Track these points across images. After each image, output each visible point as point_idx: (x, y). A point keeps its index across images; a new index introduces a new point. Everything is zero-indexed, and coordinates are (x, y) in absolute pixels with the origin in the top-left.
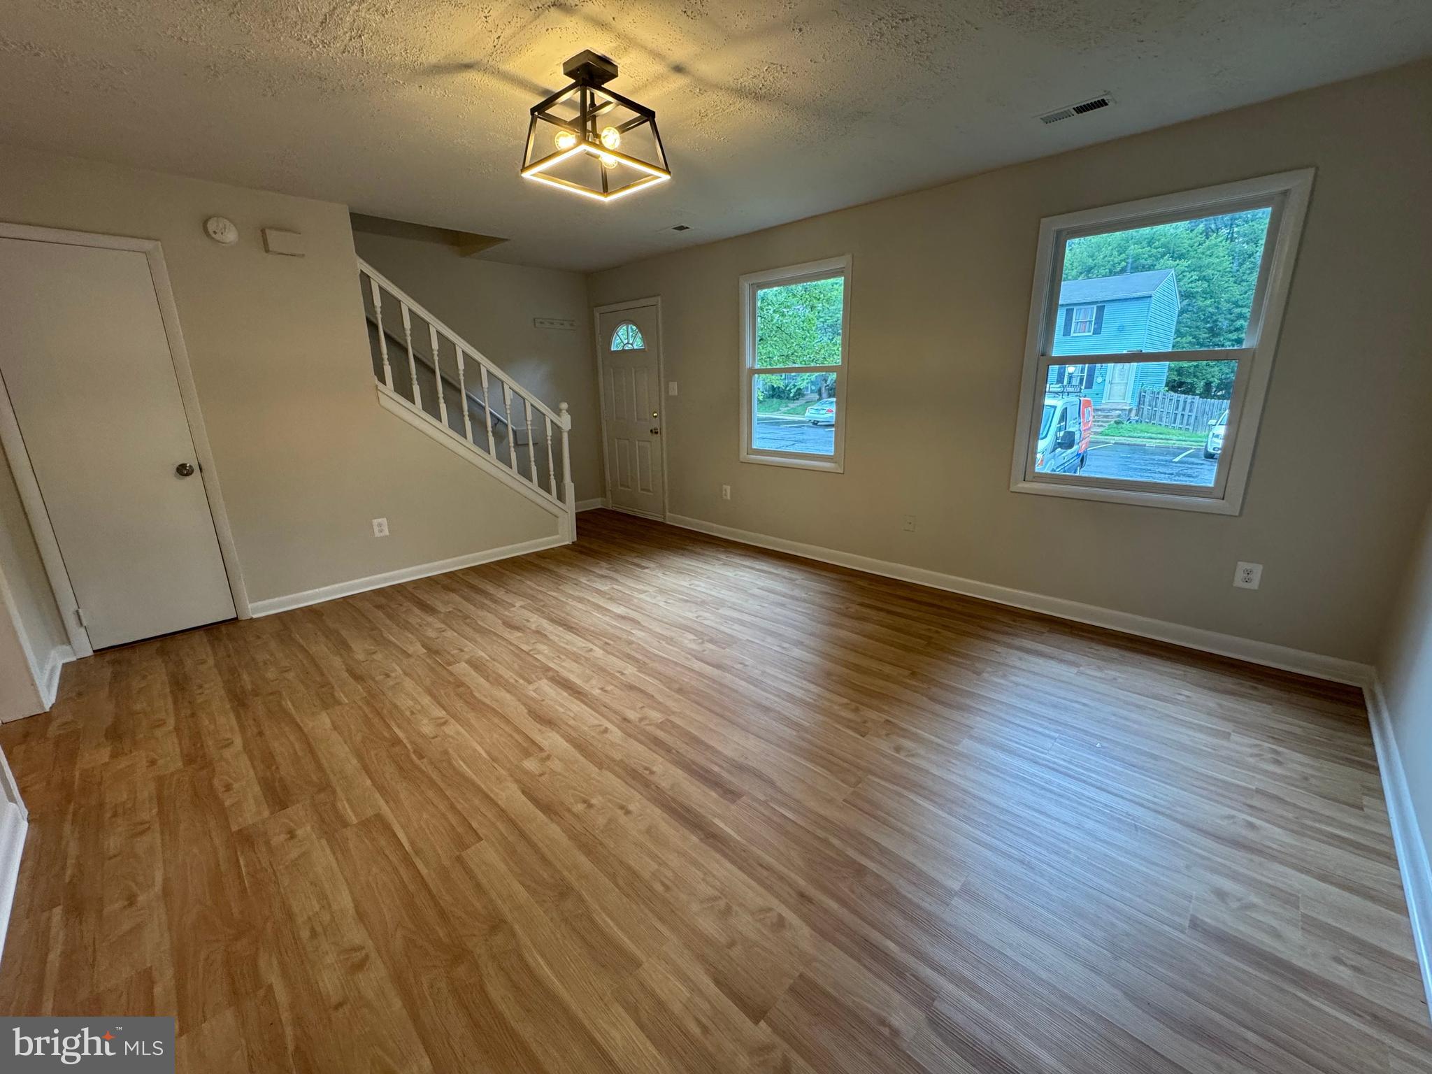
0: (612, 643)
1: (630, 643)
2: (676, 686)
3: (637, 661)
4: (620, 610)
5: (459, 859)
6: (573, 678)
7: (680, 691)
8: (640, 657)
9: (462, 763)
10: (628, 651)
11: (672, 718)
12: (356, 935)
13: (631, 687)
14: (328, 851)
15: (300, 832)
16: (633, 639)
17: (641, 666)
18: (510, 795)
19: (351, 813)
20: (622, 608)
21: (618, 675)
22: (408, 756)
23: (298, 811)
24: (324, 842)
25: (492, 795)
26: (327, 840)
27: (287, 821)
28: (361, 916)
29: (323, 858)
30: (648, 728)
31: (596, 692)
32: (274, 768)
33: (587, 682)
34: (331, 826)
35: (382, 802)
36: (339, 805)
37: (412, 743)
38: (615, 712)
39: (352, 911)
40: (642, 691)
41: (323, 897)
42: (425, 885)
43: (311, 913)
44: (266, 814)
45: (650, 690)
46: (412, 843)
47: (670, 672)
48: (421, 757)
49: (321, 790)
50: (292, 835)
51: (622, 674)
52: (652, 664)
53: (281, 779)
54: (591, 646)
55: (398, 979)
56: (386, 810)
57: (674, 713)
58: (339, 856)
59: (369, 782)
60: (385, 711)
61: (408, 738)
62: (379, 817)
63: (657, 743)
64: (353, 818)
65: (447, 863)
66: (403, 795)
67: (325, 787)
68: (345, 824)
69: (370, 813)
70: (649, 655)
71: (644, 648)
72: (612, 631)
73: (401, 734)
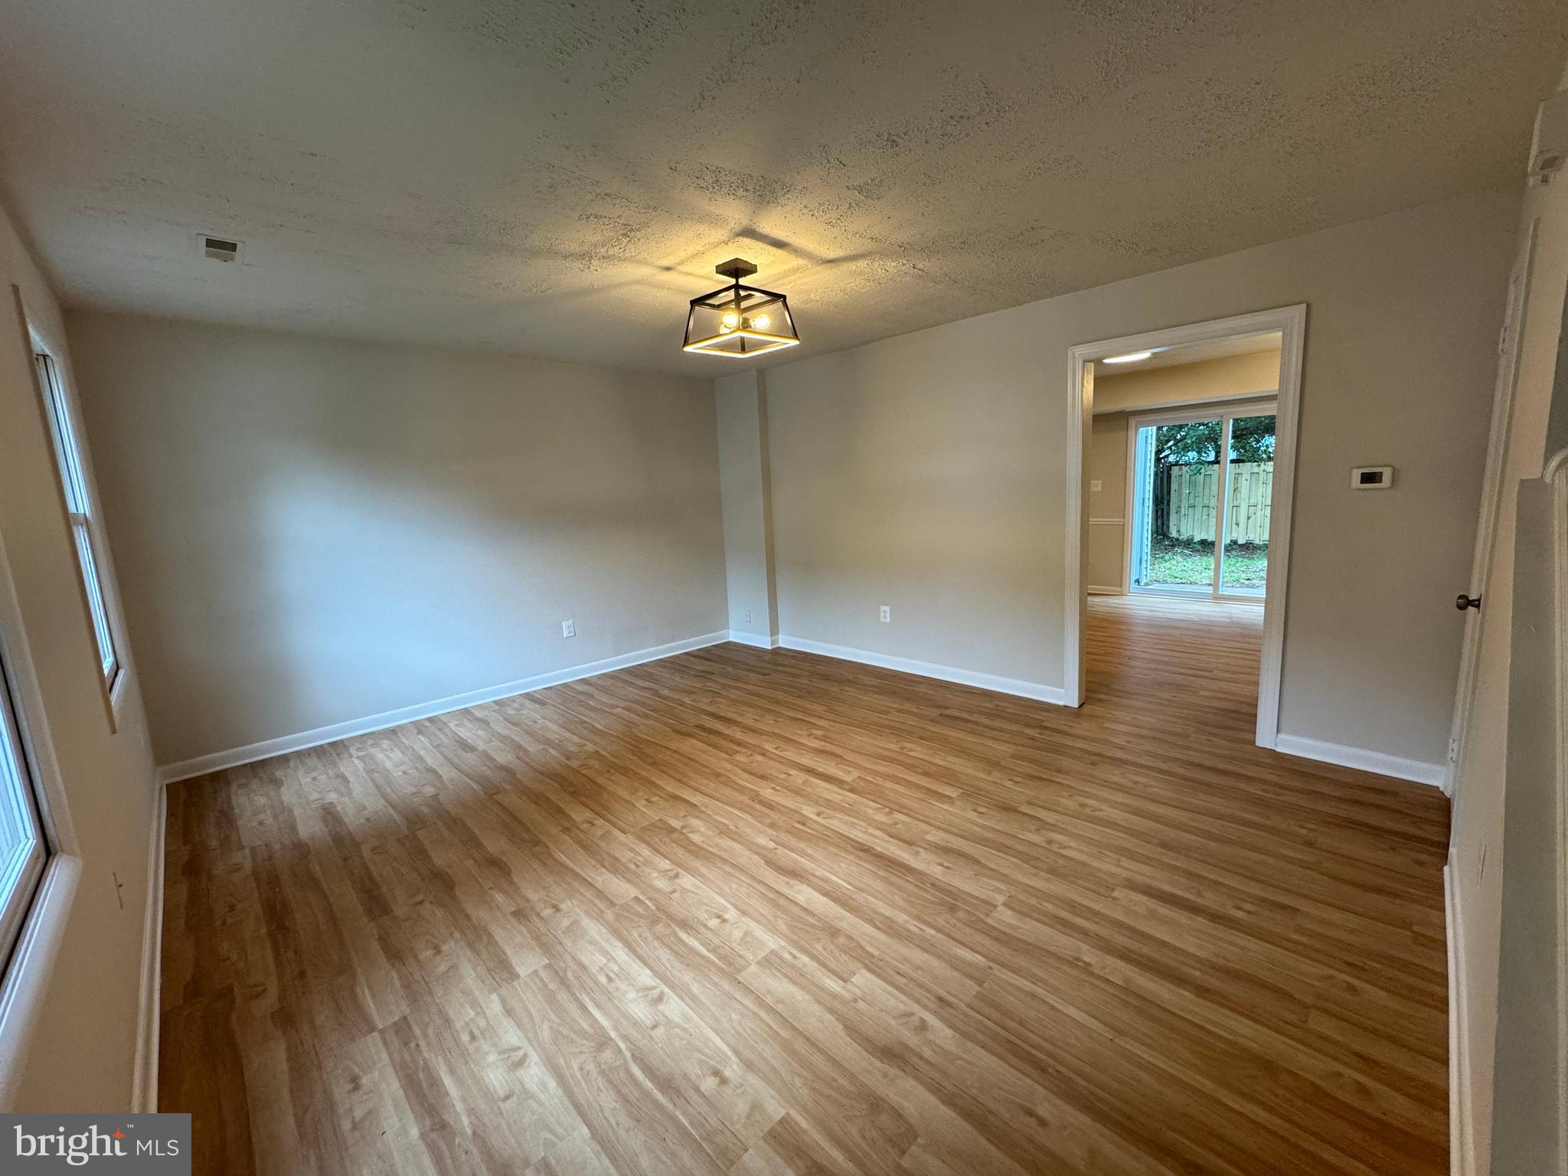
0: (797, 825)
1: (772, 826)
2: (722, 779)
3: (761, 802)
4: (804, 894)
6: (823, 784)
7: (718, 775)
8: (758, 806)
10: (771, 813)
11: (727, 757)
13: (763, 777)
16: (770, 831)
17: (756, 797)
20: (801, 899)
21: (778, 788)
30: (744, 750)
31: (792, 772)
33: (806, 781)
38: (772, 759)
40: (752, 774)
45: (746, 775)
47: (727, 791)
51: (774, 788)
52: (745, 799)
54: (819, 819)
57: (726, 760)
63: (739, 743)
70: (749, 810)
71: (755, 818)
72: (802, 845)
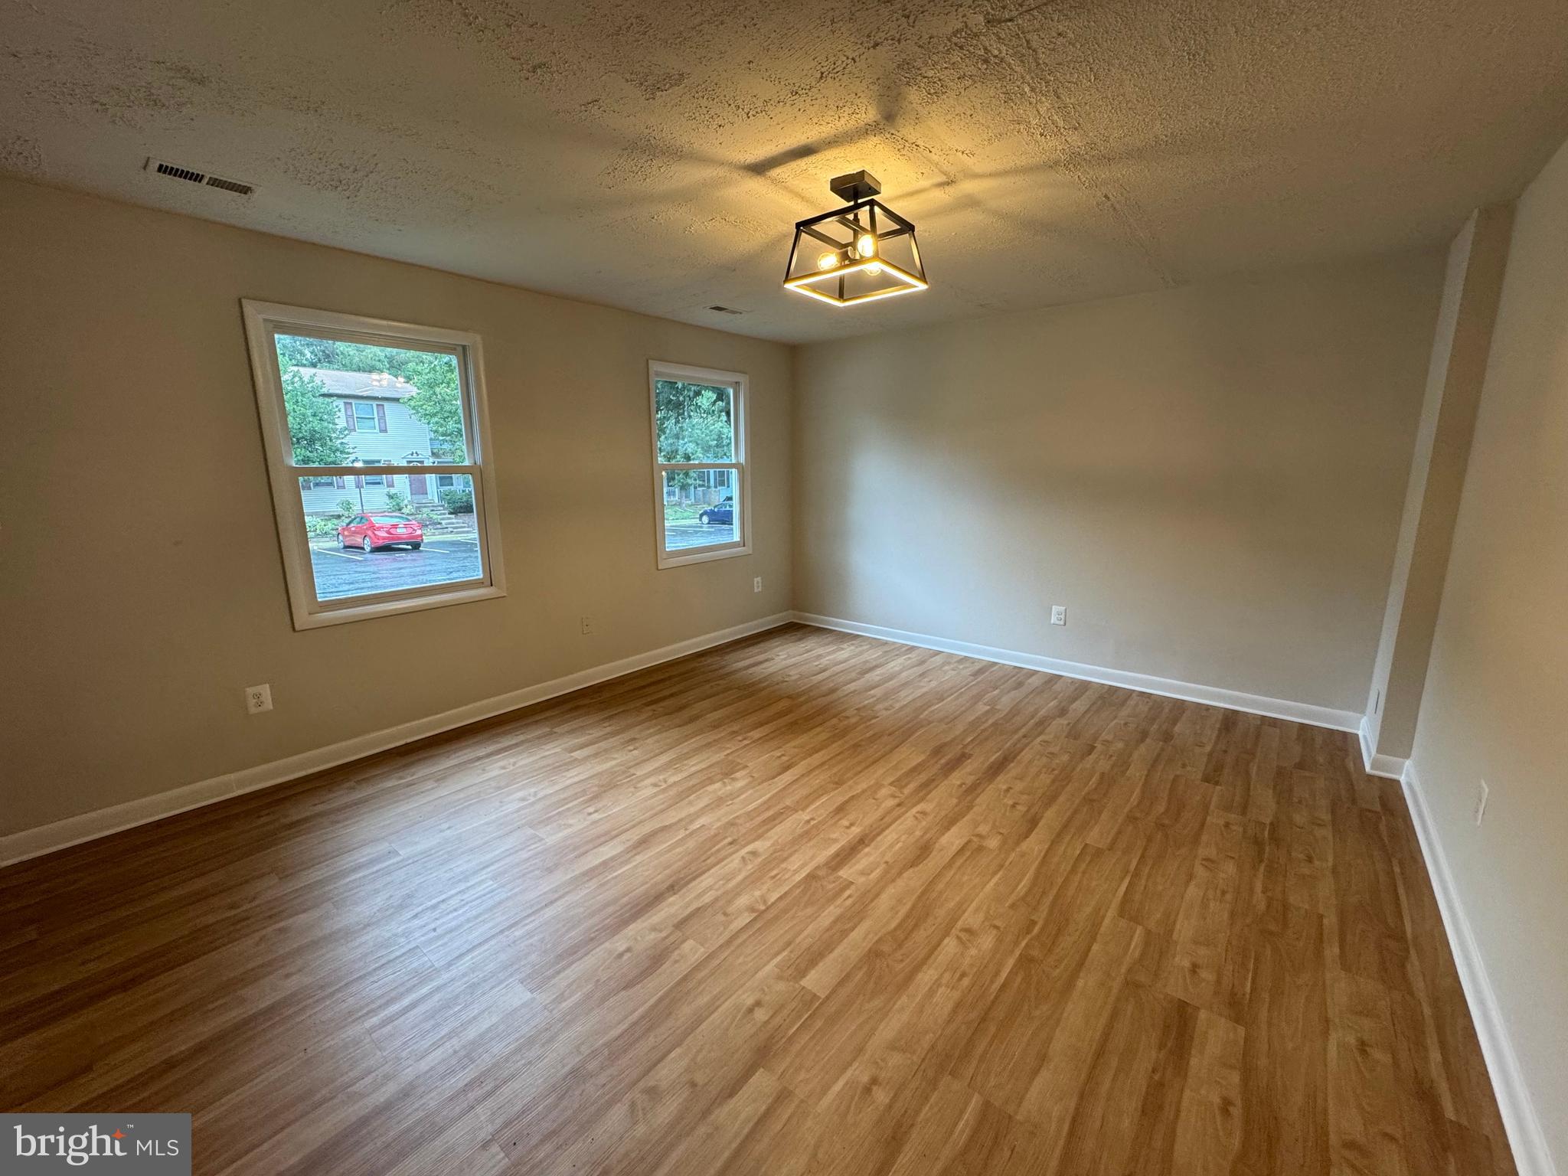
5: (1111, 848)
9: (1020, 887)
12: (1200, 871)
14: (1178, 926)
15: (1186, 963)
18: (1035, 845)
19: (1136, 936)
22: (1038, 936)
23: (1175, 987)
24: (1175, 936)
25: (1042, 854)
26: (1171, 937)
27: (1190, 987)
28: (1190, 877)
29: (1185, 930)
32: (1157, 1077)
34: (1159, 945)
35: (1107, 921)
36: (1137, 954)
37: (1016, 943)
39: (1193, 883)
41: (1204, 905)
42: (1143, 856)
43: (1218, 903)
44: (1203, 1015)
46: (1122, 879)
48: (1034, 923)
49: (1138, 986)
50: (1194, 968)
53: (1161, 1046)
55: (1196, 840)
56: (1111, 913)
58: (1172, 917)
59: (1095, 947)
60: (973, 1015)
61: (1012, 951)
62: (1122, 912)
64: (1138, 932)
65: (1119, 853)
66: (1088, 910)
67: (1132, 985)
68: (1148, 932)
69: (1123, 923)
73: (1011, 962)
